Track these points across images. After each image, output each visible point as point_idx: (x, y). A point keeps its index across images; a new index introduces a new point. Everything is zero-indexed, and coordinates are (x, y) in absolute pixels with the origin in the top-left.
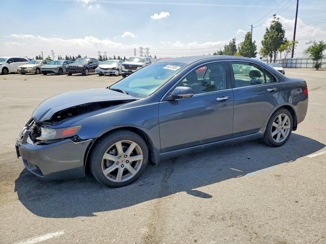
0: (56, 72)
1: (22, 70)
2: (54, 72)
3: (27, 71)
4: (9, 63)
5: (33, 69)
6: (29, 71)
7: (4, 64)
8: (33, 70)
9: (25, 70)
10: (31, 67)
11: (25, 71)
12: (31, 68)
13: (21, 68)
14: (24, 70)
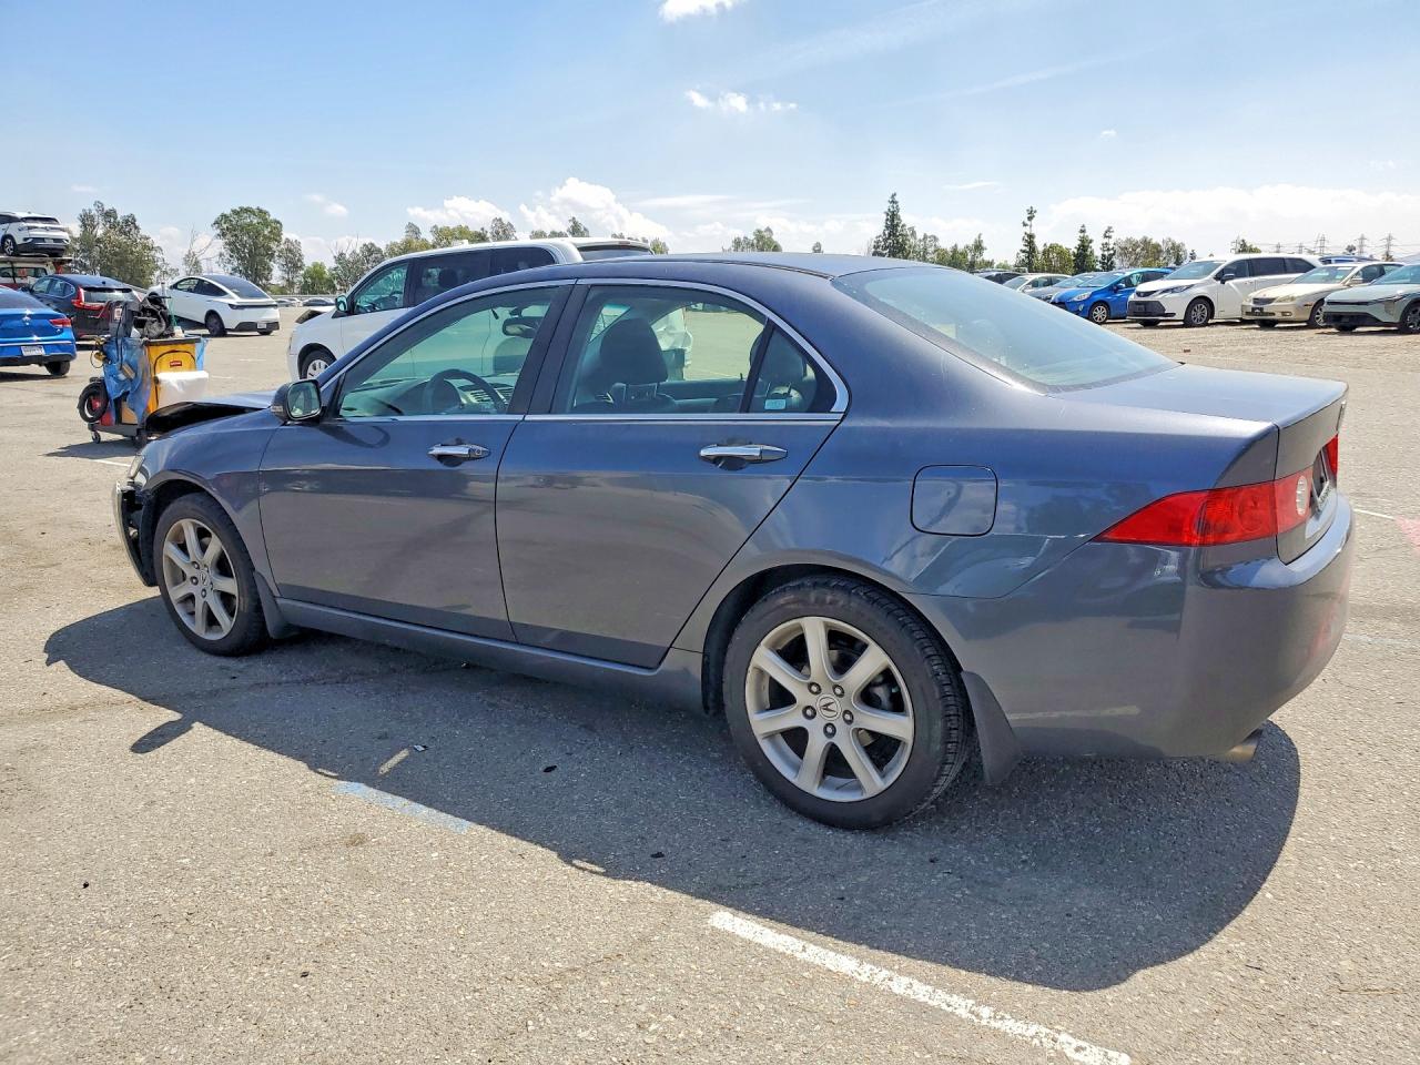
0: (1384, 318)
1: (1253, 309)
2: (1376, 322)
3: (1274, 314)
4: (1223, 282)
5: (1302, 303)
6: (1278, 316)
7: (1199, 285)
8: (1298, 308)
9: (1267, 308)
10: (1296, 295)
11: (1267, 314)
12: (1293, 299)
13: (1256, 301)
14: (1261, 309)
